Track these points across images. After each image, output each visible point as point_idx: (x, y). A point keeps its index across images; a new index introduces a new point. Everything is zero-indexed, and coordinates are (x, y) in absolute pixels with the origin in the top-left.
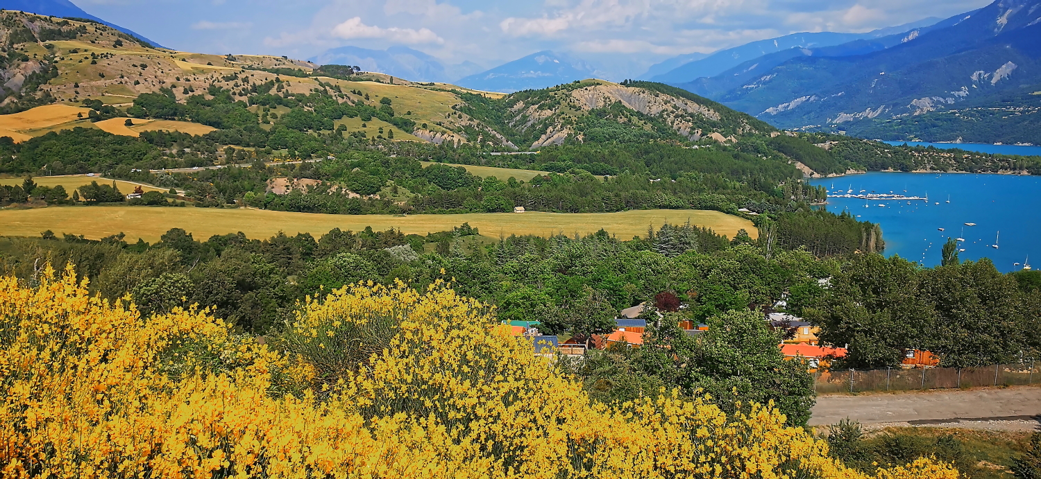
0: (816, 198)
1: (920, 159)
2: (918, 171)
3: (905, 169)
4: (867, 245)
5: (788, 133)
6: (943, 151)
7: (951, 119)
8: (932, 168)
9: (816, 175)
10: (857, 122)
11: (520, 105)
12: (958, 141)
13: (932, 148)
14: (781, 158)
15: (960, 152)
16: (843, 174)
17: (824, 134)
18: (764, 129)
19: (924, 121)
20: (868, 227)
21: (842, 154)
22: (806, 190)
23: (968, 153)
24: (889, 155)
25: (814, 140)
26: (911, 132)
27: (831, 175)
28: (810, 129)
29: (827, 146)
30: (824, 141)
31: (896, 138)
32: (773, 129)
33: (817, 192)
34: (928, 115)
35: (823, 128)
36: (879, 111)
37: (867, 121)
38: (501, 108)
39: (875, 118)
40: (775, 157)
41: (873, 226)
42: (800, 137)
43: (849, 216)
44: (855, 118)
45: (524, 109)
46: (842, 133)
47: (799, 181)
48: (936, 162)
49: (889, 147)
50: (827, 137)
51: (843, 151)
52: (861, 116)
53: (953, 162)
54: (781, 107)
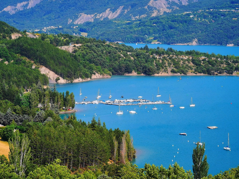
0: (65, 105)
1: (161, 61)
2: (160, 74)
3: (148, 72)
4: (119, 154)
5: (30, 35)
6: (181, 53)
7: (186, 21)
8: (173, 71)
9: (62, 81)
10: (97, 23)
12: (194, 43)
13: (171, 50)
14: (24, 62)
15: (197, 54)
16: (89, 79)
17: (66, 36)
18: (4, 31)
19: (161, 23)
20: (119, 134)
21: (87, 57)
22: (53, 96)
23: (205, 54)
24: (132, 58)
25: (57, 42)
26: (149, 34)
27: (76, 81)
28: (52, 31)
29: (70, 48)
30: (67, 44)
31: (137, 40)
32: (13, 30)
33: (65, 100)
34: (165, 16)
35: (65, 30)
36: (119, 11)
37: (107, 22)
39: (115, 19)
40: (18, 62)
41: (123, 133)
42: (43, 39)
43: (99, 124)
44: (95, 20)
46: (84, 35)
47: (45, 87)
48: (176, 65)
49: (131, 50)
50: (70, 40)
51: (87, 54)
52: (101, 16)
53: (191, 64)
54: (19, 6)
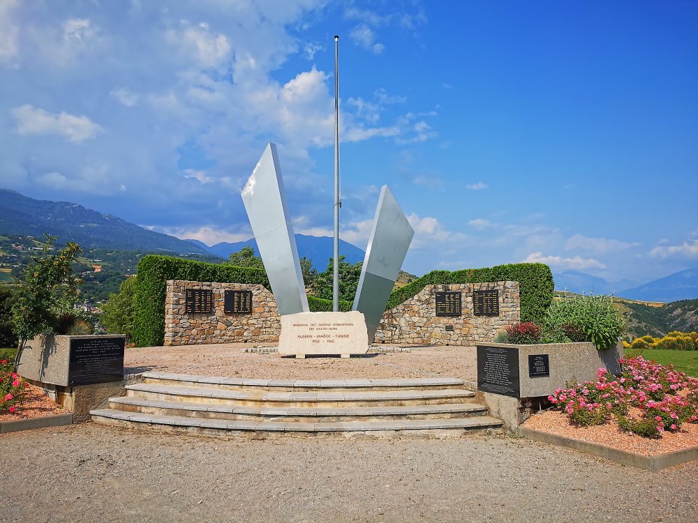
11: (679, 311)
38: (663, 314)
45: (682, 314)
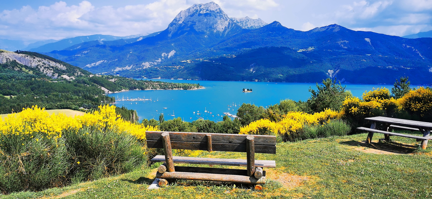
1: (147, 85)
2: (147, 90)
3: (143, 89)
5: (97, 75)
6: (155, 82)
7: (156, 70)
9: (110, 92)
12: (159, 78)
13: (151, 81)
15: (161, 82)
16: (120, 92)
18: (87, 74)
19: (147, 71)
20: (132, 112)
22: (107, 98)
24: (137, 84)
25: (108, 78)
26: (143, 75)
27: (116, 92)
28: (106, 74)
29: (113, 80)
31: (138, 77)
32: (90, 74)
33: (112, 99)
34: (148, 68)
35: (111, 73)
36: (131, 67)
37: (127, 71)
39: (130, 70)
40: (93, 85)
42: (102, 77)
43: (125, 108)
44: (122, 70)
47: (104, 95)
48: (153, 86)
49: (136, 81)
50: (113, 77)
51: (120, 82)
52: (125, 68)
53: (158, 86)
54: (93, 64)
